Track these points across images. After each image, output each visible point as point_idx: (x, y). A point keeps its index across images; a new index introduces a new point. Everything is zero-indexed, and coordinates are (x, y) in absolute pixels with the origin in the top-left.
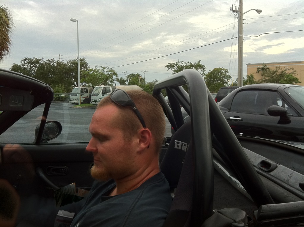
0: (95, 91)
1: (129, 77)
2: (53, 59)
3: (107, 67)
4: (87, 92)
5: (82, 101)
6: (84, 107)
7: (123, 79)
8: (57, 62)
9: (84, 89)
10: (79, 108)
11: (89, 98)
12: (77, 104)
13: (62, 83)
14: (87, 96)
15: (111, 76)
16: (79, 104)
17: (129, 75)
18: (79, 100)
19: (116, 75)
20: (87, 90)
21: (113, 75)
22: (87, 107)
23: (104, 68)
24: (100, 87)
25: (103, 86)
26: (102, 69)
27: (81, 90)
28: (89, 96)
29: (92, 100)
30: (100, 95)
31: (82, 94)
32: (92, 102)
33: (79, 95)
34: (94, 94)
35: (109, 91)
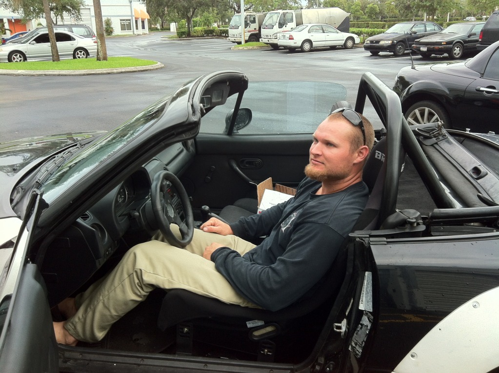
0: (267, 21)
4: (254, 22)
5: (247, 38)
6: (251, 47)
9: (250, 17)
10: (243, 50)
11: (258, 32)
12: (239, 43)
13: (213, 6)
14: (255, 29)
16: (243, 42)
18: (243, 36)
20: (254, 18)
22: (255, 48)
24: (276, 13)
25: (281, 11)
27: (245, 18)
28: (257, 29)
29: (262, 36)
30: (276, 27)
31: (246, 25)
32: (263, 40)
33: (242, 27)
34: (267, 26)
35: (292, 20)
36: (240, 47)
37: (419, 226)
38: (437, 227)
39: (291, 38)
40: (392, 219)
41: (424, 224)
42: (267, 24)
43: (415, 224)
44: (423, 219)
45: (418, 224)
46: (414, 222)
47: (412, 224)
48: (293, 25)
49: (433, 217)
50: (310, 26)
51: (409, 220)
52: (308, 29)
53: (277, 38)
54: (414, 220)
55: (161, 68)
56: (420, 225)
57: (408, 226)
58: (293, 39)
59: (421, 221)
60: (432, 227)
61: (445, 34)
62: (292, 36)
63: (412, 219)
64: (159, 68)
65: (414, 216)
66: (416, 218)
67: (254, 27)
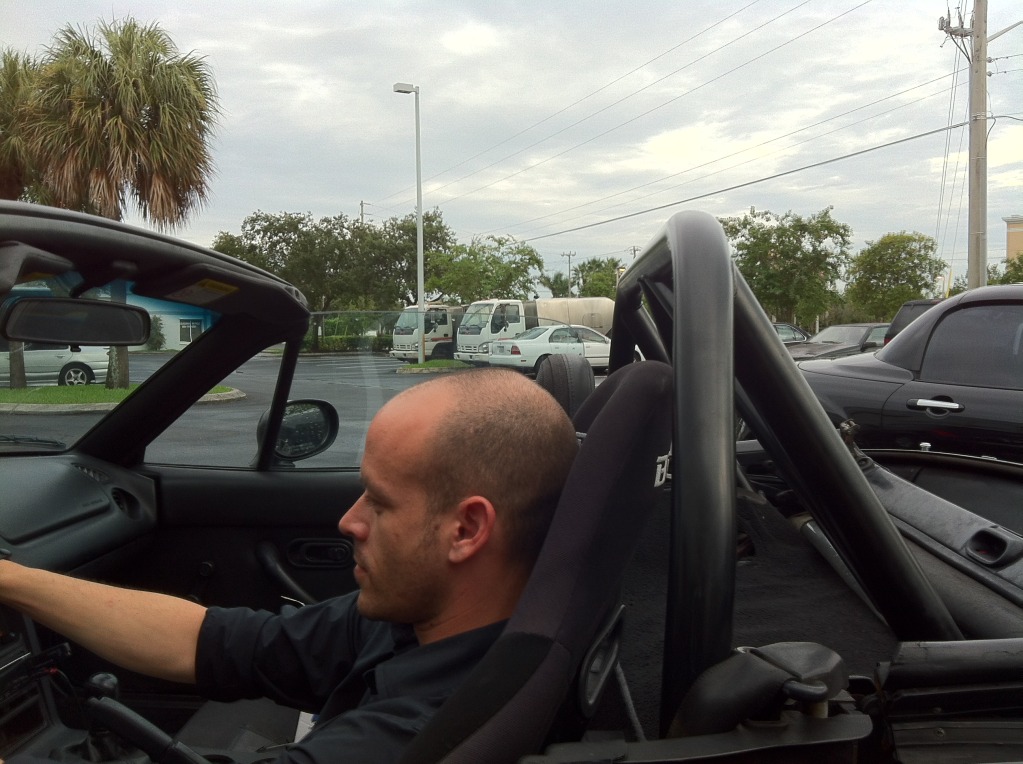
0: (469, 320)
1: (582, 271)
2: (341, 217)
3: (511, 239)
4: (444, 321)
5: (429, 352)
6: (436, 369)
7: (563, 278)
8: (354, 224)
9: (436, 314)
10: (419, 374)
11: (450, 341)
12: (414, 361)
13: (366, 294)
14: (446, 335)
15: (521, 269)
16: (421, 360)
17: (584, 264)
18: (420, 349)
19: (539, 263)
20: (445, 316)
21: (529, 264)
23: (500, 243)
24: (488, 305)
25: (496, 302)
26: (496, 244)
27: (427, 314)
28: (450, 335)
29: (460, 348)
30: (487, 330)
31: (429, 327)
32: (461, 354)
33: (418, 333)
34: (468, 329)
35: (516, 319)
36: (416, 370)
37: (842, 716)
38: (921, 726)
39: (515, 351)
40: (718, 685)
41: (860, 707)
42: (468, 325)
43: (824, 711)
44: (855, 687)
45: (836, 709)
46: (821, 698)
47: (808, 703)
48: (520, 326)
49: (898, 680)
50: (552, 329)
51: (796, 686)
52: (548, 334)
53: (487, 352)
54: (821, 689)
55: (239, 400)
56: (844, 712)
57: (793, 719)
58: (519, 353)
59: (844, 696)
60: (896, 727)
61: (816, 345)
62: (516, 347)
63: (810, 681)
64: (233, 400)
65: (819, 671)
66: (825, 678)
67: (442, 330)
